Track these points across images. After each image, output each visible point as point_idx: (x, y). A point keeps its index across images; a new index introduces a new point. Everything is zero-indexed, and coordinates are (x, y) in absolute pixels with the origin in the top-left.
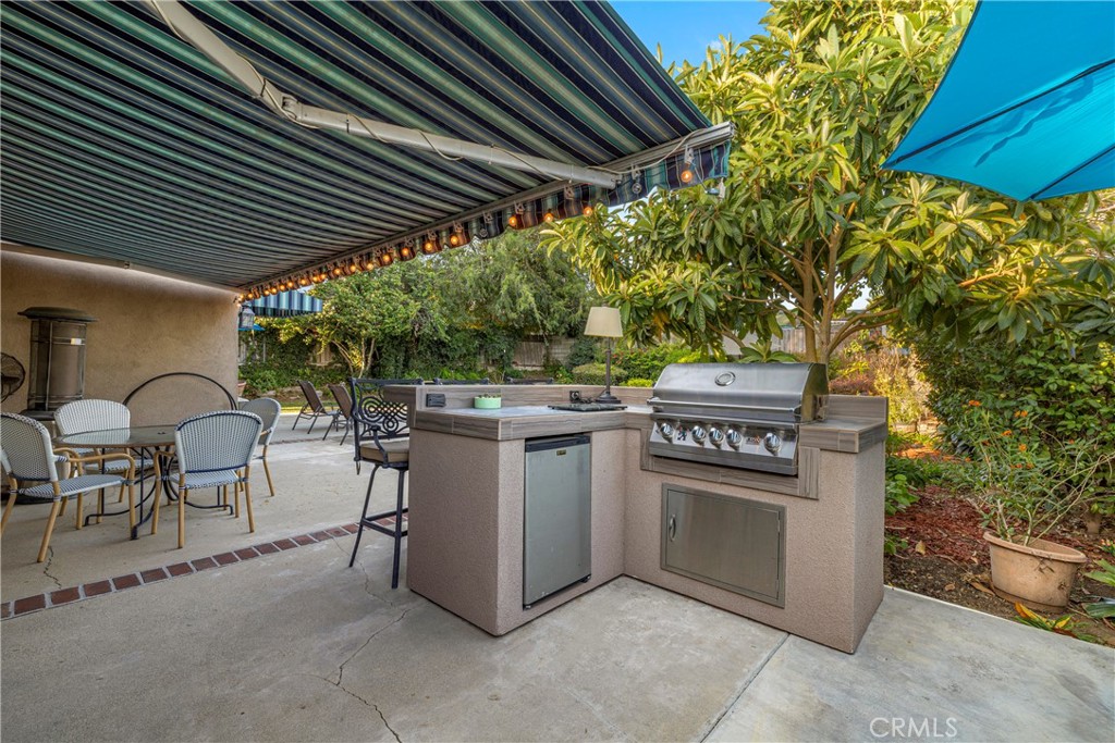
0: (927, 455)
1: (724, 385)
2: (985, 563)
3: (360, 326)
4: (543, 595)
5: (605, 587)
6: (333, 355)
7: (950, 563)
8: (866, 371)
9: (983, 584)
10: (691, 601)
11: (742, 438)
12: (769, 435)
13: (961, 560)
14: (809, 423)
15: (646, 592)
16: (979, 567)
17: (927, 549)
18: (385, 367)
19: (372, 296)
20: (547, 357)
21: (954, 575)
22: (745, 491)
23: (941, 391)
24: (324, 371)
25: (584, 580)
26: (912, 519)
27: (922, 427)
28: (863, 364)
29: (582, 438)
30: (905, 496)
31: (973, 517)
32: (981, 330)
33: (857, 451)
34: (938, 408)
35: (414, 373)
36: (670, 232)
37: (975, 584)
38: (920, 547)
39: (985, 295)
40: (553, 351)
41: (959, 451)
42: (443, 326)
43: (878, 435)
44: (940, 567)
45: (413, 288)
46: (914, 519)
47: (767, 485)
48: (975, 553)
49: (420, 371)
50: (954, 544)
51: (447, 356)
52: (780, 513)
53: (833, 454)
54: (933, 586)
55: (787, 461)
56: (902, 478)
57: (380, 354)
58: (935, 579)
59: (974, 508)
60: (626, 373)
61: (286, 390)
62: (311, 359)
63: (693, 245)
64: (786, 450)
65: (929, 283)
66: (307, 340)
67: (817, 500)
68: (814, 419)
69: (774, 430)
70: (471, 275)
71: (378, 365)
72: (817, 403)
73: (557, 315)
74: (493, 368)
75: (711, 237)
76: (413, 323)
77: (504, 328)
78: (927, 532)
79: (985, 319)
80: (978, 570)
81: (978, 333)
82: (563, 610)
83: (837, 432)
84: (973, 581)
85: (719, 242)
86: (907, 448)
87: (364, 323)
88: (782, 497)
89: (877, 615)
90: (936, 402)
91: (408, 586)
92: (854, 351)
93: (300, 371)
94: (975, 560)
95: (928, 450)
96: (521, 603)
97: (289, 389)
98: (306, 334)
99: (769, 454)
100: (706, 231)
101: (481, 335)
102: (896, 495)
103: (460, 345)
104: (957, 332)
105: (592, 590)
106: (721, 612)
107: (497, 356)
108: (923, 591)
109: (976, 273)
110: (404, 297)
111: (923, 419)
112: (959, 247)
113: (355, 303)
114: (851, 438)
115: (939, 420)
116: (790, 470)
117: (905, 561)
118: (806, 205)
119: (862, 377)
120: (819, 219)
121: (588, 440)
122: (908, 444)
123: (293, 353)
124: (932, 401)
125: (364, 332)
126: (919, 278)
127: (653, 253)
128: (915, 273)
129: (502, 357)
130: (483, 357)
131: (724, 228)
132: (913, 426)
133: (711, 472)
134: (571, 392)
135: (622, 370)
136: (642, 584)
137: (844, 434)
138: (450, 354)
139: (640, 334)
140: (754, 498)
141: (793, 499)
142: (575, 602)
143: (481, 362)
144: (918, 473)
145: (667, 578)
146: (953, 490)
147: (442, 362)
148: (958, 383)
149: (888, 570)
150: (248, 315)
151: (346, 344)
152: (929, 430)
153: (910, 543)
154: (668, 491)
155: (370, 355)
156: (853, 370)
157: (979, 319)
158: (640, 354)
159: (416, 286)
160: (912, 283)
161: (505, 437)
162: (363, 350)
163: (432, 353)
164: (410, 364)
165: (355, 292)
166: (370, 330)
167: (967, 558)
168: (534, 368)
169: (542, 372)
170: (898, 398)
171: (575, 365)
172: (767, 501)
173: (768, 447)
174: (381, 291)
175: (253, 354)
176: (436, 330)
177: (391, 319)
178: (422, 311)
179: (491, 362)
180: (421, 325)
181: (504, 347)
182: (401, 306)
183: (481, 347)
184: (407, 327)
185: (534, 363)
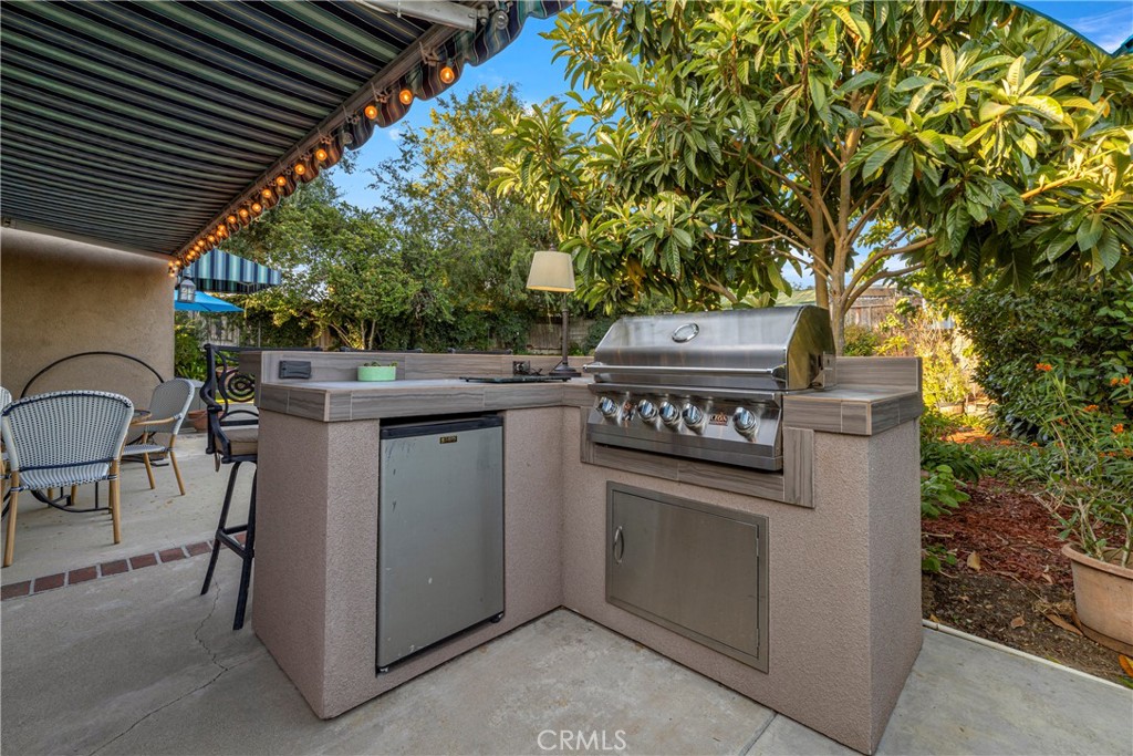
0: (978, 440)
1: (685, 340)
2: (1064, 583)
3: (354, 307)
4: (412, 649)
5: (531, 626)
6: (334, 339)
7: (1015, 585)
8: (905, 347)
9: (1063, 616)
10: (644, 651)
11: (706, 416)
12: (740, 410)
13: (1030, 578)
14: (801, 391)
15: (586, 636)
16: (1054, 589)
17: (982, 562)
19: (367, 275)
21: (1022, 602)
22: (710, 493)
23: (992, 363)
25: (494, 619)
26: (961, 521)
27: (970, 409)
28: (901, 338)
29: (490, 418)
30: (951, 493)
31: (1040, 517)
32: (1051, 259)
33: (869, 432)
34: (989, 383)
36: (639, 160)
37: (1050, 617)
38: (973, 561)
39: (1054, 209)
40: (571, 334)
41: (1014, 435)
42: (448, 308)
43: (904, 409)
44: (1002, 589)
45: (415, 266)
46: (963, 521)
47: (739, 485)
48: (1047, 568)
50: (1019, 554)
51: (456, 340)
52: (759, 529)
53: (834, 438)
54: (993, 621)
55: (766, 450)
56: (945, 469)
57: (383, 337)
58: (995, 610)
59: (1039, 505)
62: (310, 344)
63: (667, 174)
64: (764, 432)
65: (974, 193)
66: (303, 324)
67: (811, 508)
68: (811, 386)
69: (748, 403)
70: (478, 252)
72: (815, 365)
75: (681, 154)
76: (413, 304)
77: (516, 309)
78: (981, 538)
79: (1057, 242)
80: (1054, 595)
81: (1046, 263)
82: (453, 667)
83: (838, 404)
84: (1049, 612)
85: (691, 160)
86: (954, 432)
87: (358, 303)
88: (762, 504)
89: (913, 674)
90: (987, 377)
91: (254, 627)
92: (891, 325)
94: (1048, 577)
95: (980, 432)
96: (374, 665)
98: (302, 317)
99: (742, 439)
100: (673, 147)
101: (491, 316)
102: (938, 492)
103: (470, 327)
104: (1015, 272)
105: (509, 632)
106: (683, 670)
107: (510, 337)
108: (980, 629)
109: (1042, 179)
110: (403, 276)
111: (971, 399)
112: (1014, 137)
113: (350, 282)
114: (859, 412)
115: (990, 398)
116: (769, 463)
117: (954, 581)
118: (799, 94)
119: (902, 354)
120: (818, 108)
121: (501, 423)
122: (954, 427)
123: (290, 337)
124: (981, 376)
125: (359, 312)
126: (961, 190)
127: (622, 189)
128: (954, 183)
129: (514, 339)
130: (494, 341)
131: (696, 142)
132: (960, 407)
133: (667, 466)
134: (515, 363)
136: (582, 621)
137: (849, 406)
138: (459, 337)
139: (613, 294)
140: (723, 504)
141: (777, 506)
142: (477, 652)
143: (492, 346)
144: (968, 462)
145: (614, 615)
146: (1012, 482)
147: (451, 346)
148: (1015, 350)
149: (931, 594)
150: (187, 287)
151: (345, 328)
152: (979, 412)
153: (959, 555)
154: (613, 490)
155: (371, 339)
156: (890, 346)
157: (1047, 242)
159: (418, 265)
160: (950, 197)
161: (337, 417)
162: (363, 333)
163: (440, 336)
164: (415, 346)
165: (350, 272)
166: (365, 310)
167: (1037, 575)
168: (551, 351)
170: (941, 376)
172: (741, 508)
173: (740, 429)
174: (378, 270)
175: (247, 339)
176: (440, 311)
177: (389, 299)
178: (423, 291)
179: (504, 346)
180: (423, 306)
181: (517, 329)
182: (400, 285)
183: (492, 329)
184: (406, 307)
185: (551, 346)
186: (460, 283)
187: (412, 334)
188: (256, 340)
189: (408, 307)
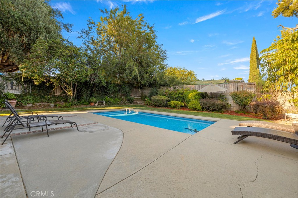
3: (65, 78)
6: (62, 91)
18: (82, 96)
20: (142, 93)
24: (58, 97)
35: (93, 98)
40: (144, 92)
42: (104, 81)
49: (96, 97)
51: (107, 93)
60: (169, 99)
61: (38, 104)
62: (53, 92)
66: (47, 84)
71: (80, 95)
73: (146, 79)
74: (124, 97)
76: (90, 78)
77: (127, 83)
93: (46, 97)
97: (40, 104)
98: (47, 82)
101: (119, 85)
103: (112, 88)
107: (125, 93)
110: (86, 68)
125: (67, 80)
129: (127, 93)
130: (120, 93)
135: (168, 98)
138: (108, 92)
143: (119, 95)
147: (106, 95)
151: (65, 87)
155: (75, 91)
158: (174, 92)
162: (72, 89)
163: (102, 91)
164: (93, 95)
166: (69, 79)
168: (138, 97)
169: (141, 99)
171: (151, 96)
175: (25, 89)
176: (101, 82)
177: (80, 75)
178: (95, 74)
179: (123, 95)
180: (94, 79)
181: (127, 90)
182: (84, 70)
183: (119, 89)
184: (87, 79)
185: (138, 95)
186: (109, 74)
187: (92, 90)
188: (29, 90)
189: (88, 79)
